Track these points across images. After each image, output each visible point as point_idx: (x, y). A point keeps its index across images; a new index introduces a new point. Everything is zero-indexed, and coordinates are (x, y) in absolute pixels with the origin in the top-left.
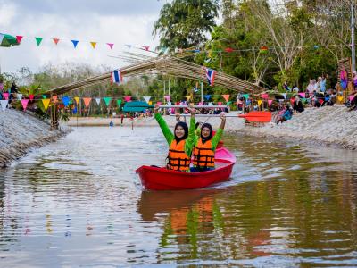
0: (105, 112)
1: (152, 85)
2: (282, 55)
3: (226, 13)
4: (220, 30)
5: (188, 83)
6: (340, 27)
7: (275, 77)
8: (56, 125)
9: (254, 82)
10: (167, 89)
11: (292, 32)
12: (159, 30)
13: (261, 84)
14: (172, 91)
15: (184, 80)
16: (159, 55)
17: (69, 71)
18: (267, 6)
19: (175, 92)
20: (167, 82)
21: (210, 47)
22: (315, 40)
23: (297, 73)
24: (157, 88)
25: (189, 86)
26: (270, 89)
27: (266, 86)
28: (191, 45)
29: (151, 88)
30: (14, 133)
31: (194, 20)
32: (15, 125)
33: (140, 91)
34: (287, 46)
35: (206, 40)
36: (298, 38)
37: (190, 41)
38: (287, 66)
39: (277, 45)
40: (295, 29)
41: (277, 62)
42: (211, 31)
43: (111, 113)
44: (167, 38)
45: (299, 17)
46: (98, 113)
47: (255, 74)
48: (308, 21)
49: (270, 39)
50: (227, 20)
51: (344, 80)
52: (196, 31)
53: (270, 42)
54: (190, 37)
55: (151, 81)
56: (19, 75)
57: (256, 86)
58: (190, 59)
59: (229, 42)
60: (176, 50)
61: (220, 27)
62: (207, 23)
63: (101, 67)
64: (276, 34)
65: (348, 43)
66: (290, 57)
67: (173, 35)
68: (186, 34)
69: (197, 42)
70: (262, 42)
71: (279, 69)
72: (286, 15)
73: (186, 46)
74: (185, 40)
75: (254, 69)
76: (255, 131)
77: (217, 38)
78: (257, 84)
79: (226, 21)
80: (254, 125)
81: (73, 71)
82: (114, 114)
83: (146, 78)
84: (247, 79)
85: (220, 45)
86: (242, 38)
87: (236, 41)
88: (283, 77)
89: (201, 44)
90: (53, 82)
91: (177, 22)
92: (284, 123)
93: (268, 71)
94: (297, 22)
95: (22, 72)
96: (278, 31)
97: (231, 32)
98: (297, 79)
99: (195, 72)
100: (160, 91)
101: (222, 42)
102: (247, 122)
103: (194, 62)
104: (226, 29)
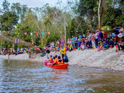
2: (41, 34)
3: (22, 19)
4: (20, 25)
5: (8, 43)
6: (61, 25)
7: (39, 41)
9: (32, 43)
11: (45, 26)
13: (34, 44)
14: (2, 46)
15: (7, 42)
18: (36, 17)
19: (3, 46)
21: (16, 31)
22: (52, 29)
23: (47, 40)
26: (38, 45)
27: (36, 44)
31: (10, 21)
34: (43, 30)
35: (14, 28)
36: (47, 28)
37: (9, 28)
38: (43, 37)
39: (40, 30)
41: (39, 36)
42: (16, 25)
45: (47, 21)
47: (32, 40)
49: (37, 29)
51: (63, 43)
52: (11, 25)
54: (9, 27)
57: (32, 45)
58: (9, 35)
59: (23, 29)
60: (4, 31)
61: (20, 24)
62: (15, 22)
64: (39, 27)
65: (63, 30)
66: (44, 34)
67: (3, 26)
68: (8, 26)
69: (11, 29)
70: (34, 29)
71: (40, 39)
72: (43, 21)
73: (7, 30)
74: (7, 28)
75: (32, 38)
76: (32, 60)
77: (19, 28)
78: (33, 44)
79: (22, 21)
80: (32, 58)
84: (29, 42)
85: (20, 30)
86: (27, 28)
87: (25, 29)
88: (42, 41)
89: (13, 29)
91: (4, 21)
92: (43, 57)
93: (36, 39)
94: (47, 23)
96: (40, 25)
97: (24, 26)
98: (46, 42)
99: (12, 39)
101: (20, 29)
102: (30, 57)
103: (11, 36)
104: (22, 24)
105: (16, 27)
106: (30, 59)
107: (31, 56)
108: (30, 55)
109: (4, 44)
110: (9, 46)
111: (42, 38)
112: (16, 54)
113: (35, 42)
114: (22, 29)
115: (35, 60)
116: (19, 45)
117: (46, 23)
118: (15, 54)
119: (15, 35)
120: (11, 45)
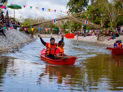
0: (48, 33)
1: (65, 25)
2: (111, 17)
3: (92, 1)
4: (90, 7)
5: (77, 25)
7: (108, 24)
8: (32, 37)
10: (70, 26)
11: (115, 9)
12: (68, 6)
13: (103, 26)
14: (72, 27)
15: (76, 23)
16: (68, 14)
17: (37, 18)
19: (73, 27)
20: (70, 24)
21: (86, 12)
23: (116, 23)
24: (66, 26)
25: (78, 26)
27: (105, 27)
28: (79, 11)
29: (64, 26)
30: (19, 39)
31: (81, 3)
32: (20, 36)
33: (61, 26)
34: (113, 13)
35: (84, 10)
36: (117, 11)
38: (113, 21)
39: (109, 13)
40: (116, 8)
41: (109, 18)
42: (86, 7)
43: (50, 33)
44: (71, 9)
45: (118, 4)
46: (46, 33)
47: (101, 23)
48: (121, 5)
49: (107, 11)
50: (92, 4)
52: (81, 7)
53: (107, 12)
54: (79, 9)
55: (64, 23)
56: (19, 19)
58: (79, 16)
60: (74, 13)
62: (85, 4)
63: (48, 18)
64: (109, 9)
66: (114, 17)
67: (73, 8)
68: (78, 8)
69: (82, 10)
71: (110, 22)
72: (113, 3)
73: (78, 12)
74: (77, 10)
75: (101, 21)
76: (101, 42)
77: (88, 10)
78: (102, 26)
80: (100, 40)
81: (38, 18)
82: (51, 34)
83: (63, 22)
84: (98, 24)
86: (97, 10)
87: (95, 11)
88: (111, 24)
89: (83, 11)
90: (31, 22)
91: (75, 3)
93: (106, 22)
95: (20, 18)
96: (110, 8)
97: (94, 8)
98: (116, 25)
99: (81, 21)
100: (67, 27)
101: (90, 11)
102: (98, 39)
103: (80, 17)
104: (92, 7)
105: (85, 9)
106: (98, 42)
107: (100, 39)
108: (99, 37)
109: (73, 25)
110: (78, 27)
111: (111, 21)
112: (85, 36)
113: (105, 24)
114: (92, 11)
115: (104, 42)
116: (87, 27)
117: (116, 6)
118: (83, 36)
119: (84, 17)
120: (80, 27)
